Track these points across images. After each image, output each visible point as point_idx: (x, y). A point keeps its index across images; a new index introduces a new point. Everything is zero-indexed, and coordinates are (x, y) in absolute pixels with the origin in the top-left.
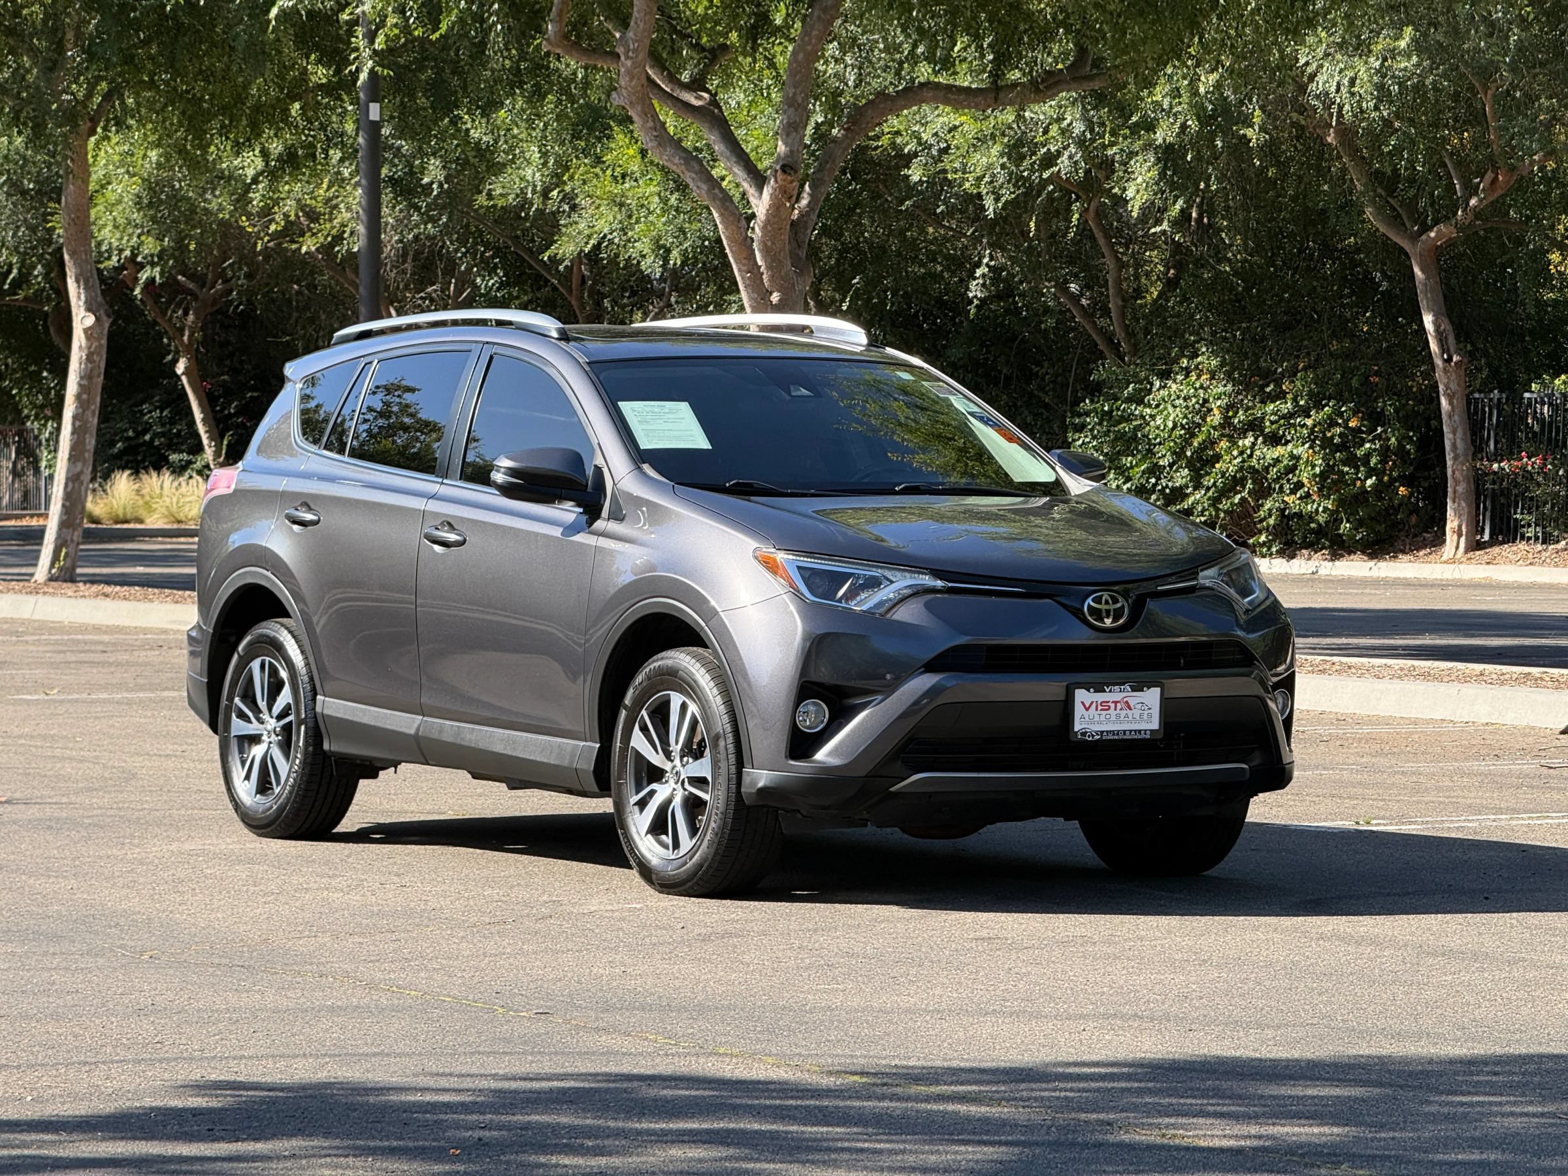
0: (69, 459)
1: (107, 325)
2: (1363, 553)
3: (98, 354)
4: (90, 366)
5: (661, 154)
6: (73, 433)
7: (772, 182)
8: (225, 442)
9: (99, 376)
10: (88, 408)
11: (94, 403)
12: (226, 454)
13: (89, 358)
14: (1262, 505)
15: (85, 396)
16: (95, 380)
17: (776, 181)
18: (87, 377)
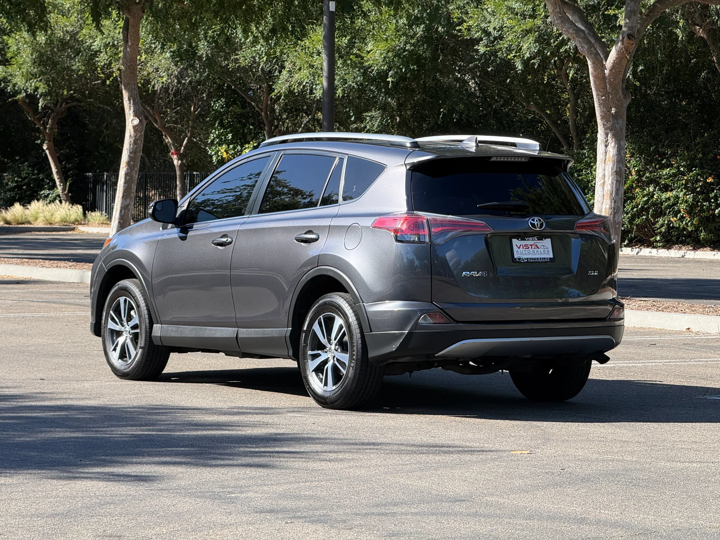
0: (123, 197)
1: (145, 124)
2: (710, 246)
3: (140, 140)
4: (135, 146)
5: (562, 27)
6: (125, 183)
7: (619, 44)
8: (68, 184)
9: (140, 152)
10: (134, 169)
11: (137, 167)
12: (68, 189)
13: (135, 142)
14: (657, 222)
15: (132, 163)
16: (138, 154)
17: (623, 44)
18: (133, 153)
